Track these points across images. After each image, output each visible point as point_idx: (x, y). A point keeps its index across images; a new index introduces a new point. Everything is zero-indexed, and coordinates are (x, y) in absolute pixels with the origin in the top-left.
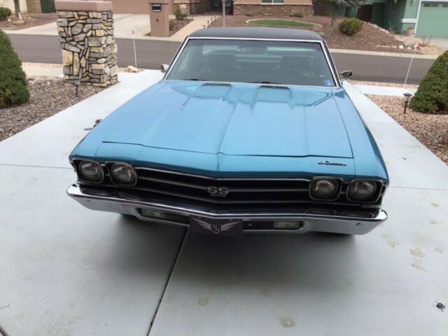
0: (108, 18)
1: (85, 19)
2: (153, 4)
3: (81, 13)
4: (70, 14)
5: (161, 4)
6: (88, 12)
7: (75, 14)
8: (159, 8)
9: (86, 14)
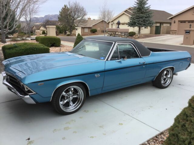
0: (125, 35)
1: (114, 35)
2: (186, 31)
3: (114, 33)
4: (111, 33)
5: (190, 31)
6: (116, 32)
7: (112, 33)
8: (189, 32)
9: (115, 33)
